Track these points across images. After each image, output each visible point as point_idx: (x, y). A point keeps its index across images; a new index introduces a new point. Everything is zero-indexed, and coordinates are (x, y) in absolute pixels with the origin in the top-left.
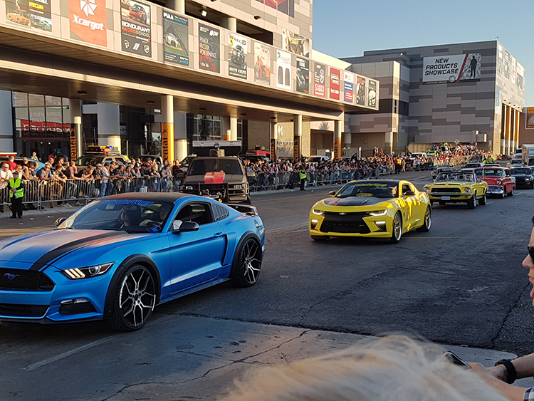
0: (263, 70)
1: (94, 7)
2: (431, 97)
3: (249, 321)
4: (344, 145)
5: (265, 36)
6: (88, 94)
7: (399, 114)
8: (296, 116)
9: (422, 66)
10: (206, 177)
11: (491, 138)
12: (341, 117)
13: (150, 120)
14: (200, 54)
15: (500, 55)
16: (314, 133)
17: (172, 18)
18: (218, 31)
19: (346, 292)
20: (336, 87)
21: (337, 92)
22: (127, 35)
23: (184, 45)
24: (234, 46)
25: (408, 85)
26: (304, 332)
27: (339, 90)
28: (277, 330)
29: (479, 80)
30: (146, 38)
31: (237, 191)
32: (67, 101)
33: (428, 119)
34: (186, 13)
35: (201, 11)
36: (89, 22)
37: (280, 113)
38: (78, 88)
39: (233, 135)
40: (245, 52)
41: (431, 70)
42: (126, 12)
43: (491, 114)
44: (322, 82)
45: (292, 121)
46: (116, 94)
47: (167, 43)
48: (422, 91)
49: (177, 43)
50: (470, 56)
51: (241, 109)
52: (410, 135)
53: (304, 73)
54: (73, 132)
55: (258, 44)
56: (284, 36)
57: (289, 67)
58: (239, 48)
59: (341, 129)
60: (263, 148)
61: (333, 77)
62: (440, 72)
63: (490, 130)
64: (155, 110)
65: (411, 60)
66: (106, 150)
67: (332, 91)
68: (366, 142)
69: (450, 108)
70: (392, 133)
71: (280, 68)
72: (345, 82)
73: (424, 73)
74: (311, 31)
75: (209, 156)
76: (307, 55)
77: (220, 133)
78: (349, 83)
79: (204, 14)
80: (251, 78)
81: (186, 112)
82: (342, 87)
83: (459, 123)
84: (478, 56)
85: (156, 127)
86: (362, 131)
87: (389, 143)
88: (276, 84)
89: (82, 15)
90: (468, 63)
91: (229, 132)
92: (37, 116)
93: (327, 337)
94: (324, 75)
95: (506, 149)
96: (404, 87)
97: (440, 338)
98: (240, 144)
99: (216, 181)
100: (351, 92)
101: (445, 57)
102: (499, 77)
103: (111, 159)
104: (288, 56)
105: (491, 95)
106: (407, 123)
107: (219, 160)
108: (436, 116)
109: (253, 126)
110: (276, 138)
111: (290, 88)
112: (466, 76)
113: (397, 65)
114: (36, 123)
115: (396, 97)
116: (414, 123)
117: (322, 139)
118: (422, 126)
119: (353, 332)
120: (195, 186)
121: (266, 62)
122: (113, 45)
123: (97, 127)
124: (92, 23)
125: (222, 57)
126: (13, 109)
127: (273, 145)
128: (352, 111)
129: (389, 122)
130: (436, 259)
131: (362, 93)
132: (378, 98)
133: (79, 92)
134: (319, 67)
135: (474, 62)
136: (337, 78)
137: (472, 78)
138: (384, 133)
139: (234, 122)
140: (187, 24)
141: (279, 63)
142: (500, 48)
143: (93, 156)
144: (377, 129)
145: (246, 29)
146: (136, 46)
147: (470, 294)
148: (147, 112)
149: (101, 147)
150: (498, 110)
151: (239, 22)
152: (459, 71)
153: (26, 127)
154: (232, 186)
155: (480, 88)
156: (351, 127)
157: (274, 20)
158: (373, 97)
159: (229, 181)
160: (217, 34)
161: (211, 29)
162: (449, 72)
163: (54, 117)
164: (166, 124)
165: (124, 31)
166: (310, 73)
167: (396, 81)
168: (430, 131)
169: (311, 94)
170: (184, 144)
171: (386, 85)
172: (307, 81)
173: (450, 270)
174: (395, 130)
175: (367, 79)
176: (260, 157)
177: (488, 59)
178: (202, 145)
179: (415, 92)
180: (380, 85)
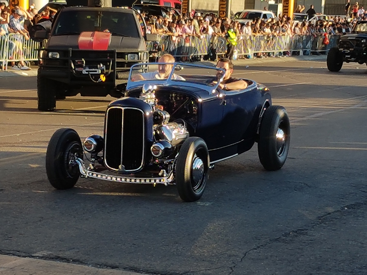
10: (81, 38)
31: (130, 64)
120: (64, 51)
154: (122, 55)
159: (118, 47)
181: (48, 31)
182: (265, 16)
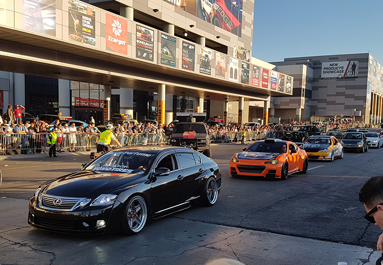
0: (221, 70)
1: (120, 31)
3: (208, 223)
4: (269, 116)
5: (223, 49)
6: (115, 83)
7: (305, 97)
8: (240, 98)
9: (321, 68)
10: (184, 134)
11: (363, 113)
12: (269, 99)
13: (151, 99)
14: (183, 60)
15: (370, 62)
16: (251, 108)
17: (167, 38)
18: (194, 46)
19: (269, 208)
20: (266, 81)
21: (266, 83)
22: (140, 48)
23: (173, 54)
24: (204, 55)
25: (312, 79)
26: (242, 231)
27: (267, 82)
28: (225, 228)
29: (357, 77)
30: (150, 50)
31: (202, 144)
32: (102, 87)
33: (324, 101)
34: (175, 35)
35: (184, 33)
36: (117, 40)
37: (230, 96)
38: (109, 79)
39: (201, 109)
40: (210, 59)
41: (327, 71)
42: (139, 35)
43: (364, 99)
45: (238, 101)
46: (132, 83)
47: (163, 53)
48: (321, 83)
49: (169, 53)
50: (352, 62)
51: (206, 93)
52: (312, 110)
53: (246, 71)
54: (105, 105)
55: (218, 54)
56: (235, 49)
57: (237, 68)
58: (207, 56)
59: (268, 106)
60: (219, 117)
61: (264, 74)
62: (332, 72)
63: (363, 108)
64: (154, 93)
65: (314, 64)
66: (125, 117)
67: (264, 83)
68: (284, 114)
69: (338, 94)
70: (300, 109)
72: (272, 77)
73: (322, 72)
74: (251, 45)
75: (186, 122)
76: (249, 61)
77: (193, 107)
78: (274, 78)
79: (186, 35)
80: (213, 75)
81: (172, 95)
82: (269, 81)
83: (344, 104)
84: (356, 63)
85: (155, 103)
86: (282, 107)
87: (299, 115)
88: (229, 79)
89: (113, 36)
90: (350, 66)
91: (198, 108)
92: (85, 95)
93: (256, 234)
94: (259, 73)
95: (373, 121)
96: (309, 80)
97: (326, 238)
98: (205, 115)
99: (190, 137)
100: (275, 84)
101: (336, 63)
102: (370, 76)
103: (127, 122)
104: (237, 61)
105: (365, 87)
106: (310, 103)
107: (193, 124)
108: (329, 99)
109: (213, 104)
110: (227, 111)
111: (237, 81)
112: (349, 75)
113: (305, 67)
114: (84, 100)
115: (304, 87)
116: (315, 103)
117: (256, 112)
118: (320, 105)
119: (272, 232)
120: (177, 140)
121: (223, 65)
122: (131, 54)
123: (119, 102)
124: (119, 41)
125: (196, 61)
126: (71, 91)
127: (225, 116)
128: (275, 95)
129: (299, 102)
130: (326, 189)
131: (282, 84)
132: (292, 88)
133: (110, 82)
134: (255, 68)
135: (354, 66)
136: (267, 75)
137: (353, 76)
138: (296, 109)
139: (202, 101)
140: (175, 41)
141: (231, 65)
142: (371, 57)
143: (117, 119)
144: (291, 106)
145: (211, 44)
146: (145, 55)
147: (346, 212)
148: (150, 94)
149: (122, 115)
150: (369, 97)
151: (207, 40)
152: (344, 72)
153: (78, 102)
154: (200, 140)
155: (357, 82)
156: (274, 105)
157: (228, 39)
158: (289, 87)
159: (198, 137)
160: (193, 48)
161: (190, 44)
162: (338, 72)
163: (94, 96)
164: (160, 101)
165: (138, 45)
166: (250, 71)
167: (304, 77)
168: (325, 108)
169: (250, 85)
170: (171, 114)
171: (298, 79)
172: (248, 76)
173: (334, 196)
174: (302, 107)
175: (286, 76)
176: (217, 123)
177: (363, 65)
178: (183, 115)
179: (316, 84)
180: (294, 79)
181: (172, 132)
182: (256, 125)
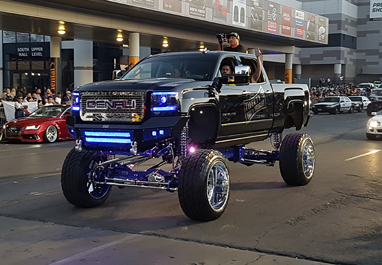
0: (221, 10)
2: (378, 32)
4: (295, 75)
9: (369, 4)
12: (293, 50)
13: (119, 54)
20: (288, 24)
21: (288, 28)
25: (356, 21)
27: (290, 26)
32: (48, 38)
33: (375, 52)
41: (378, 8)
44: (274, 20)
48: (370, 26)
52: (357, 66)
53: (258, 11)
57: (244, 6)
59: (291, 62)
61: (285, 14)
67: (284, 27)
68: (315, 73)
70: (341, 65)
71: (236, 7)
72: (296, 19)
73: (371, 10)
78: (300, 20)
80: (209, 17)
81: (150, 48)
82: (293, 24)
85: (122, 60)
86: (312, 63)
88: (232, 22)
92: (23, 51)
96: (351, 23)
100: (302, 28)
106: (355, 56)
111: (244, 25)
113: (345, 3)
115: (344, 32)
116: (362, 56)
118: (370, 59)
121: (223, 1)
129: (338, 55)
132: (327, 34)
134: (271, 5)
136: (289, 16)
138: (333, 65)
141: (235, 3)
144: (327, 61)
156: (301, 59)
158: (322, 33)
163: (37, 52)
164: (132, 57)
166: (263, 11)
167: (344, 18)
168: (377, 63)
169: (264, 31)
171: (335, 21)
172: (261, 19)
174: (343, 62)
179: (362, 28)
180: (329, 21)
